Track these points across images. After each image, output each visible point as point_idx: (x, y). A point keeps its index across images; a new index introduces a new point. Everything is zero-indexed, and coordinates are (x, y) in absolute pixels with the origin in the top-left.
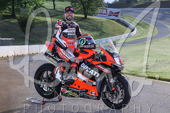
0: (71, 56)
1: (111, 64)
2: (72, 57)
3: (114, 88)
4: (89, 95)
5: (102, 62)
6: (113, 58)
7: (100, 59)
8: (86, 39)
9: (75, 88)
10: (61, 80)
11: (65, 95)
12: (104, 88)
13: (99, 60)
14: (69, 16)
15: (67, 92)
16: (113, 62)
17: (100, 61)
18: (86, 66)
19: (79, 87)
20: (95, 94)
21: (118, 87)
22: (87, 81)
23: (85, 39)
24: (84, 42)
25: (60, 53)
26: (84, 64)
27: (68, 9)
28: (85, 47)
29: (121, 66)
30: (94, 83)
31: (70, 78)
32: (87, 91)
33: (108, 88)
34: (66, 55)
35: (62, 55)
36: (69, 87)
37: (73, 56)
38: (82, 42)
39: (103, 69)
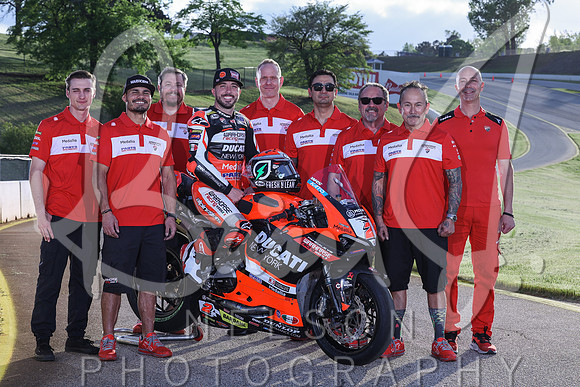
0: (228, 210)
1: (340, 236)
2: (230, 214)
3: (348, 303)
4: (278, 323)
5: (314, 229)
6: (347, 218)
7: (308, 220)
8: (273, 162)
9: (238, 304)
10: (198, 280)
11: (209, 323)
12: (319, 303)
13: (308, 224)
14: (226, 95)
15: (215, 312)
16: (346, 230)
17: (310, 227)
19: (249, 299)
20: (295, 321)
21: (359, 301)
22: (271, 284)
23: (269, 162)
24: (266, 170)
25: (200, 202)
26: (265, 234)
27: (223, 75)
28: (270, 185)
29: (367, 241)
33: (329, 303)
34: (215, 208)
35: (203, 207)
36: (223, 300)
37: (235, 210)
38: (261, 171)
39: (317, 248)
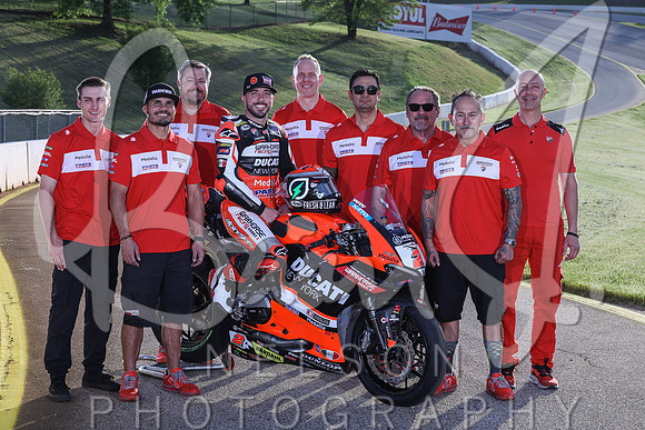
0: (261, 234)
1: (386, 266)
2: (264, 237)
3: (394, 339)
4: (317, 358)
5: (357, 258)
6: (393, 245)
7: (350, 246)
8: (311, 180)
9: (272, 336)
10: (228, 309)
11: (241, 355)
12: (362, 337)
13: (350, 251)
14: (258, 103)
15: (247, 344)
16: (393, 259)
17: (353, 254)
18: (308, 267)
19: (285, 331)
20: (335, 356)
21: (406, 338)
22: (310, 316)
23: (307, 180)
24: (303, 189)
25: (230, 223)
26: (302, 261)
27: (254, 80)
28: (307, 205)
29: (416, 271)
30: (333, 324)
31: (257, 303)
32: (309, 346)
33: (374, 337)
34: (246, 231)
35: (234, 229)
36: (256, 332)
37: (269, 234)
38: (297, 190)
39: (360, 279)
